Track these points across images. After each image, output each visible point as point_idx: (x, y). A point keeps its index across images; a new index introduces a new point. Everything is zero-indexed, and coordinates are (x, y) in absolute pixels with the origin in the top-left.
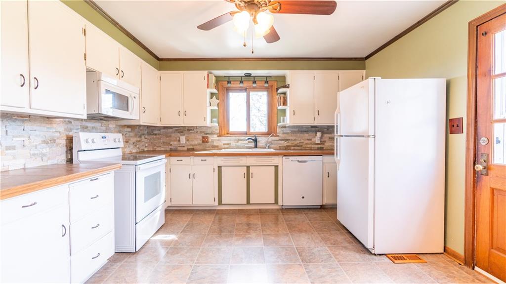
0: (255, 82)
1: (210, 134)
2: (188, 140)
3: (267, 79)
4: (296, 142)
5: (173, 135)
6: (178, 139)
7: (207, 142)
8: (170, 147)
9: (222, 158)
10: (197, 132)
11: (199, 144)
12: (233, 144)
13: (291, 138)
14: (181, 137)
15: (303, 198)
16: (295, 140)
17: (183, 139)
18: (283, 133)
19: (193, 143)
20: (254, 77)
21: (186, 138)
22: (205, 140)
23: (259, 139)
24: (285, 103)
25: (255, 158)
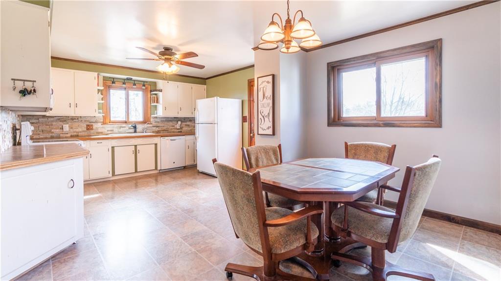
0: (135, 85)
1: (94, 123)
2: (72, 128)
3: (144, 84)
4: (164, 128)
5: (54, 123)
6: (61, 127)
7: (92, 129)
8: (51, 135)
9: (115, 140)
10: (81, 121)
11: (84, 131)
12: (116, 130)
13: (161, 125)
14: (64, 126)
15: (174, 162)
16: (163, 126)
17: (66, 127)
18: (155, 122)
19: (77, 130)
20: (134, 81)
21: (69, 126)
22: (89, 127)
23: (137, 126)
24: (157, 102)
25: (141, 139)
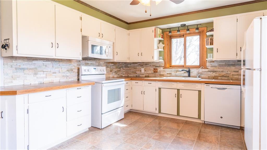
0: (188, 30)
1: (158, 67)
2: (145, 71)
3: (197, 27)
4: (223, 73)
5: (137, 67)
6: (140, 70)
7: (157, 72)
8: (136, 75)
9: (161, 83)
10: (151, 65)
11: (152, 73)
12: (173, 74)
13: (218, 70)
14: (142, 69)
15: (221, 117)
16: (223, 71)
17: (143, 70)
18: (212, 67)
19: (148, 72)
20: (188, 26)
21: (144, 70)
22: (155, 71)
23: (192, 70)
25: (183, 84)
